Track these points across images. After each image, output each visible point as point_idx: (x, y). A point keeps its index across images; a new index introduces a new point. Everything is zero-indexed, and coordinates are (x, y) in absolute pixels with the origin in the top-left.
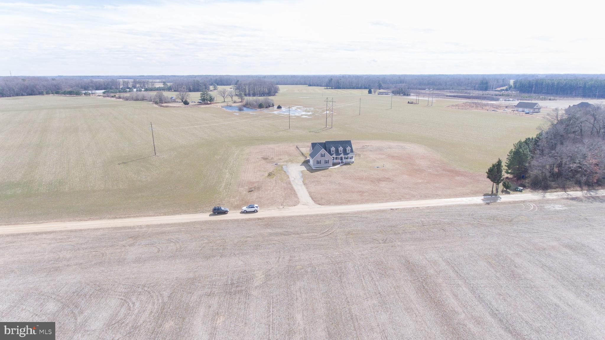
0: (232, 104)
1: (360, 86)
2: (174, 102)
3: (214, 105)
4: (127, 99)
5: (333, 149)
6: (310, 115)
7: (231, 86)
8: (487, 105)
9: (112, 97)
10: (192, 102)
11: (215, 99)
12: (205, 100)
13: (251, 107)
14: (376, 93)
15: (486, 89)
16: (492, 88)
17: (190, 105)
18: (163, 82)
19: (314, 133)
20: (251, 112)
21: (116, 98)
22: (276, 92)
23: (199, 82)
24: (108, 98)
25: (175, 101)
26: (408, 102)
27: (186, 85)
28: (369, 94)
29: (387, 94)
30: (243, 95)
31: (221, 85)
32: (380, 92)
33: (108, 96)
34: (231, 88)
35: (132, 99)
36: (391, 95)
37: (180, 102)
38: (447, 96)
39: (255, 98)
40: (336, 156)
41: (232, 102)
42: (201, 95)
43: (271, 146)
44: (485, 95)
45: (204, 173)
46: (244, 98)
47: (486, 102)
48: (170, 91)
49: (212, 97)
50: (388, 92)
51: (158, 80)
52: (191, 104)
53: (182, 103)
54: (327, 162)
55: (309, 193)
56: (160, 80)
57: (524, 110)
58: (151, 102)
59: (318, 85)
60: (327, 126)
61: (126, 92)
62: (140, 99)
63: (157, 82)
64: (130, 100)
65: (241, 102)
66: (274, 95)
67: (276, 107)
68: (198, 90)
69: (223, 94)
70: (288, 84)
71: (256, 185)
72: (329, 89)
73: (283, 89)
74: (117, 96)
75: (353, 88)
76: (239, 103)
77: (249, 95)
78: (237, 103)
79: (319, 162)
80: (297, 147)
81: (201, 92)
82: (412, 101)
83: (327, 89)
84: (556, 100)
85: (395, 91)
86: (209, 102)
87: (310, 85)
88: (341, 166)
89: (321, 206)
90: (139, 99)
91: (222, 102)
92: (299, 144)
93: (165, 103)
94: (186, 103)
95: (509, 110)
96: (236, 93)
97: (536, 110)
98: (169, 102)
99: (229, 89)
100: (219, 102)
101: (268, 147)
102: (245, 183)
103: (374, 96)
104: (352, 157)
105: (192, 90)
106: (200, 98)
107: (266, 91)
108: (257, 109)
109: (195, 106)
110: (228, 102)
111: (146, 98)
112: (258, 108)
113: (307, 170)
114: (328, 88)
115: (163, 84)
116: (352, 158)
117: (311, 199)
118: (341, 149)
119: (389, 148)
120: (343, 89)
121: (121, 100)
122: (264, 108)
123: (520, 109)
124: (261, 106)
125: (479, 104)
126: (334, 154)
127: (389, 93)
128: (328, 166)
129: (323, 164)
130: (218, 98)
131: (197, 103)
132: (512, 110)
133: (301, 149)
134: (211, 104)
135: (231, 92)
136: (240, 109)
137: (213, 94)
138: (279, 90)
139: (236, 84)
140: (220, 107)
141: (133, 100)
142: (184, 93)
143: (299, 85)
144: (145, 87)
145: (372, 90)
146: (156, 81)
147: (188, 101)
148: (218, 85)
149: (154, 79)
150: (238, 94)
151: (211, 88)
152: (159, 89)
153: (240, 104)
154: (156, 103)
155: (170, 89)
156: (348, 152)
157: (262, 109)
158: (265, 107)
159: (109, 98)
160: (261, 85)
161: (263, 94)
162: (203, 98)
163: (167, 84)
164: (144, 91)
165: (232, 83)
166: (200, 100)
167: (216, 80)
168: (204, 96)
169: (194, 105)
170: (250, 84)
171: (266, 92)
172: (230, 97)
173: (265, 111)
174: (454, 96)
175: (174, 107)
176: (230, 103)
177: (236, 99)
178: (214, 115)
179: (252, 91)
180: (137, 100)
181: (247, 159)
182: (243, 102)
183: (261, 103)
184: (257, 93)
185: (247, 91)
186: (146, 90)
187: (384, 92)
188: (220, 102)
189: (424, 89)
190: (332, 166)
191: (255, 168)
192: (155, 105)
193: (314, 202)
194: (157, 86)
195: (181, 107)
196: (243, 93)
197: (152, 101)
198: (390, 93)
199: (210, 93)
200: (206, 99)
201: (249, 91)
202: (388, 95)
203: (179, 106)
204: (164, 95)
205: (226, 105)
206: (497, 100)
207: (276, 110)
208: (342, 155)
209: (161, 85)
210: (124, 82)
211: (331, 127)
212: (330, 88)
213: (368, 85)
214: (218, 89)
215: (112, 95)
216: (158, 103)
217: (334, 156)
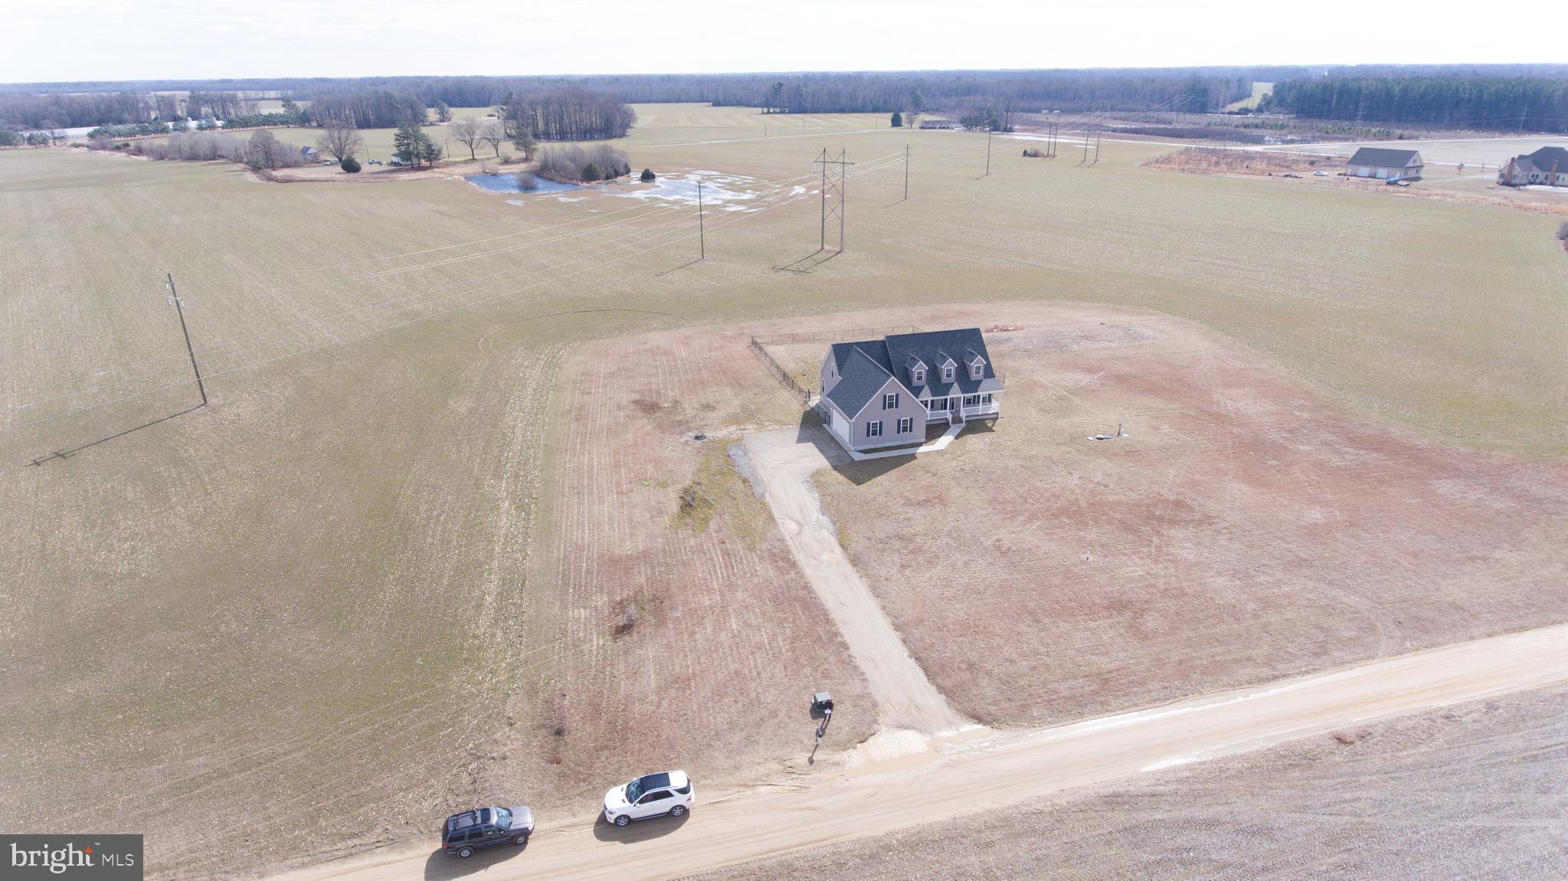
0: (501, 167)
1: (860, 102)
2: (312, 162)
3: (441, 173)
4: (161, 155)
5: (920, 368)
6: (751, 201)
7: (489, 110)
8: (1248, 157)
9: (118, 148)
10: (371, 163)
11: (444, 152)
12: (413, 157)
13: (558, 179)
14: (916, 125)
15: (1203, 109)
16: (1217, 106)
17: (363, 174)
18: (283, 99)
19: (789, 274)
20: (562, 196)
21: (127, 152)
22: (628, 126)
23: (391, 96)
24: (102, 152)
25: (315, 161)
26: (1025, 153)
27: (353, 106)
28: (896, 129)
29: (944, 126)
30: (530, 138)
31: (462, 106)
32: (925, 122)
33: (104, 148)
34: (491, 116)
35: (178, 157)
36: (958, 129)
37: (331, 164)
38: (1114, 130)
39: (568, 146)
40: (933, 396)
41: (497, 160)
42: (397, 140)
43: (657, 338)
44: (1216, 125)
45: (404, 508)
46: (533, 146)
47: (1242, 148)
48: (307, 127)
49: (433, 148)
50: (949, 122)
51: (272, 94)
52: (366, 168)
53: (339, 169)
54: (905, 427)
55: (897, 627)
56: (278, 92)
57: (1376, 173)
58: (240, 164)
59: (739, 103)
60: (825, 245)
61: (165, 130)
62: (203, 156)
63: (269, 99)
64: (173, 159)
65: (526, 160)
66: (622, 135)
67: (636, 176)
68: (390, 124)
69: (467, 134)
70: (656, 102)
71: (643, 579)
72: (774, 113)
73: (645, 115)
74: (132, 144)
75: (842, 111)
76: (519, 162)
77: (548, 136)
78: (513, 163)
79: (874, 430)
80: (754, 343)
81: (396, 131)
82: (1036, 147)
83: (769, 113)
84: (1417, 138)
85: (970, 118)
86: (424, 162)
87: (717, 104)
88: (956, 438)
89: (988, 728)
90: (200, 156)
91: (466, 162)
92: (760, 328)
93: (283, 167)
94: (351, 167)
95: (1329, 174)
96: (508, 132)
97: (1412, 174)
98: (296, 165)
99: (485, 117)
100: (454, 164)
101: (648, 346)
102: (587, 572)
103: (909, 134)
104: (990, 395)
105: (373, 124)
106: (395, 151)
107: (597, 122)
108: (580, 183)
109: (381, 178)
110: (483, 160)
111: (224, 153)
112: (582, 181)
113: (835, 468)
114: (772, 110)
115: (283, 103)
116: (988, 399)
117: (924, 678)
118: (949, 366)
119: (1085, 337)
120: (812, 113)
121: (143, 158)
122: (601, 181)
123: (1364, 171)
124: (589, 174)
125: (1226, 155)
126: (923, 386)
127: (951, 125)
128: (911, 442)
129: (890, 437)
130: (454, 150)
131: (388, 164)
132: (1340, 174)
133: (771, 349)
134: (430, 168)
135: (491, 129)
136: (526, 187)
137: (435, 133)
138: (636, 120)
139: (505, 104)
140: (462, 178)
141: (180, 157)
142: (344, 132)
143: (685, 104)
144: (229, 113)
145: (903, 115)
146: (266, 96)
147: (358, 158)
148: (451, 105)
149: (260, 90)
150: (514, 133)
151: (432, 114)
152: (271, 120)
153: (523, 166)
154: (256, 168)
155: (303, 120)
156: (974, 376)
157: (594, 183)
158: (604, 175)
159: (107, 152)
160: (581, 105)
161: (587, 134)
162: (403, 148)
163: (294, 105)
164: (223, 127)
165: (492, 101)
166: (395, 155)
167: (445, 91)
168: (408, 145)
169: (378, 173)
170: (547, 103)
171: (596, 124)
172: (489, 144)
173: (604, 190)
174: (1136, 132)
175: (311, 181)
176: (492, 165)
177: (508, 148)
178: (444, 208)
179: (555, 123)
180: (193, 157)
181: (580, 414)
182: (532, 160)
183: (591, 165)
184: (571, 129)
185: (541, 125)
186: (231, 124)
187: (938, 122)
188: (459, 162)
189: (1038, 111)
190: (924, 440)
191: (617, 466)
192: (251, 177)
193: (943, 697)
194: (266, 109)
195: (334, 181)
196: (529, 131)
197: (241, 162)
198: (954, 122)
199: (425, 130)
200: (415, 152)
201: (547, 124)
202: (950, 131)
203: (328, 176)
204: (277, 142)
205: (481, 170)
206: (1259, 141)
207: (637, 188)
208: (955, 393)
209: (278, 109)
210: (161, 100)
211: (838, 249)
212: (778, 110)
213: (881, 101)
214: (453, 121)
215: (116, 144)
216: (259, 168)
217: (926, 395)
